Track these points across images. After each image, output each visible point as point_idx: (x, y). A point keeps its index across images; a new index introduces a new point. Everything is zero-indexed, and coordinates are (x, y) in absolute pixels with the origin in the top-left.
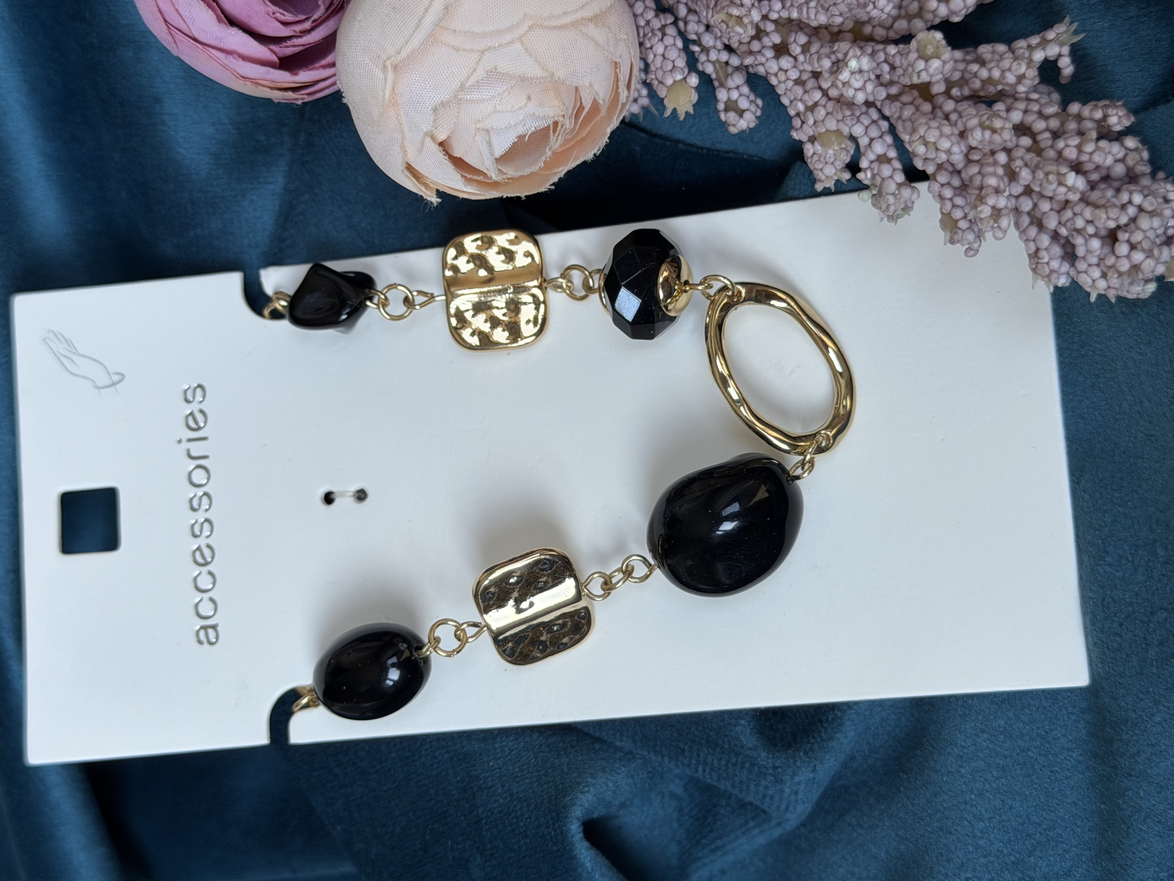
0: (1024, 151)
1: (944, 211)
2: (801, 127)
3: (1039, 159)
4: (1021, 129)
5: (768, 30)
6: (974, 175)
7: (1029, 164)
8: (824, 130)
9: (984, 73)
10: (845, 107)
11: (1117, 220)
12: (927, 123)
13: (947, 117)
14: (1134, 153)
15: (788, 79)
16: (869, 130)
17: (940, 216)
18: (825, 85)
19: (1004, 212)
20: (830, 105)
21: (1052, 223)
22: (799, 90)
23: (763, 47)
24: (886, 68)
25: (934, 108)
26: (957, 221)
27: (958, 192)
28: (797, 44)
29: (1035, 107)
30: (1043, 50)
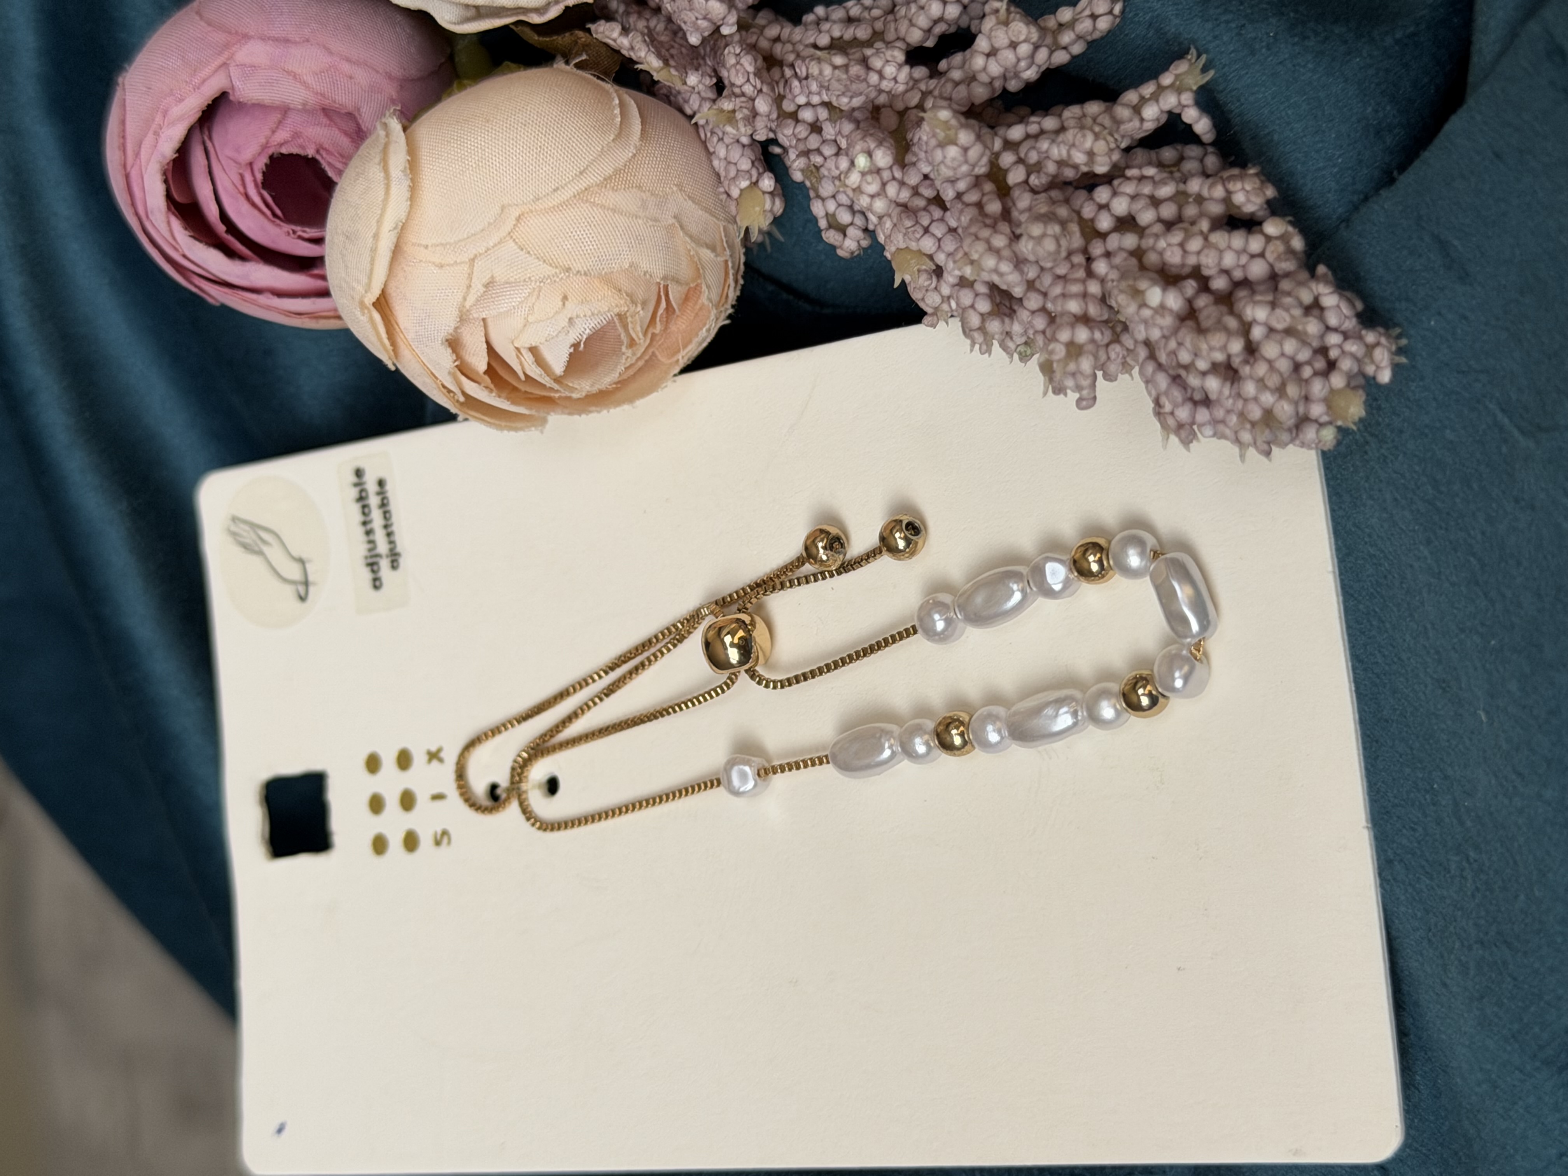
0: (1124, 255)
4: (1126, 224)
11: (1224, 348)
12: (978, 235)
14: (1278, 243)
16: (941, 243)
25: (1005, 209)
29: (1147, 189)
30: (1157, 101)
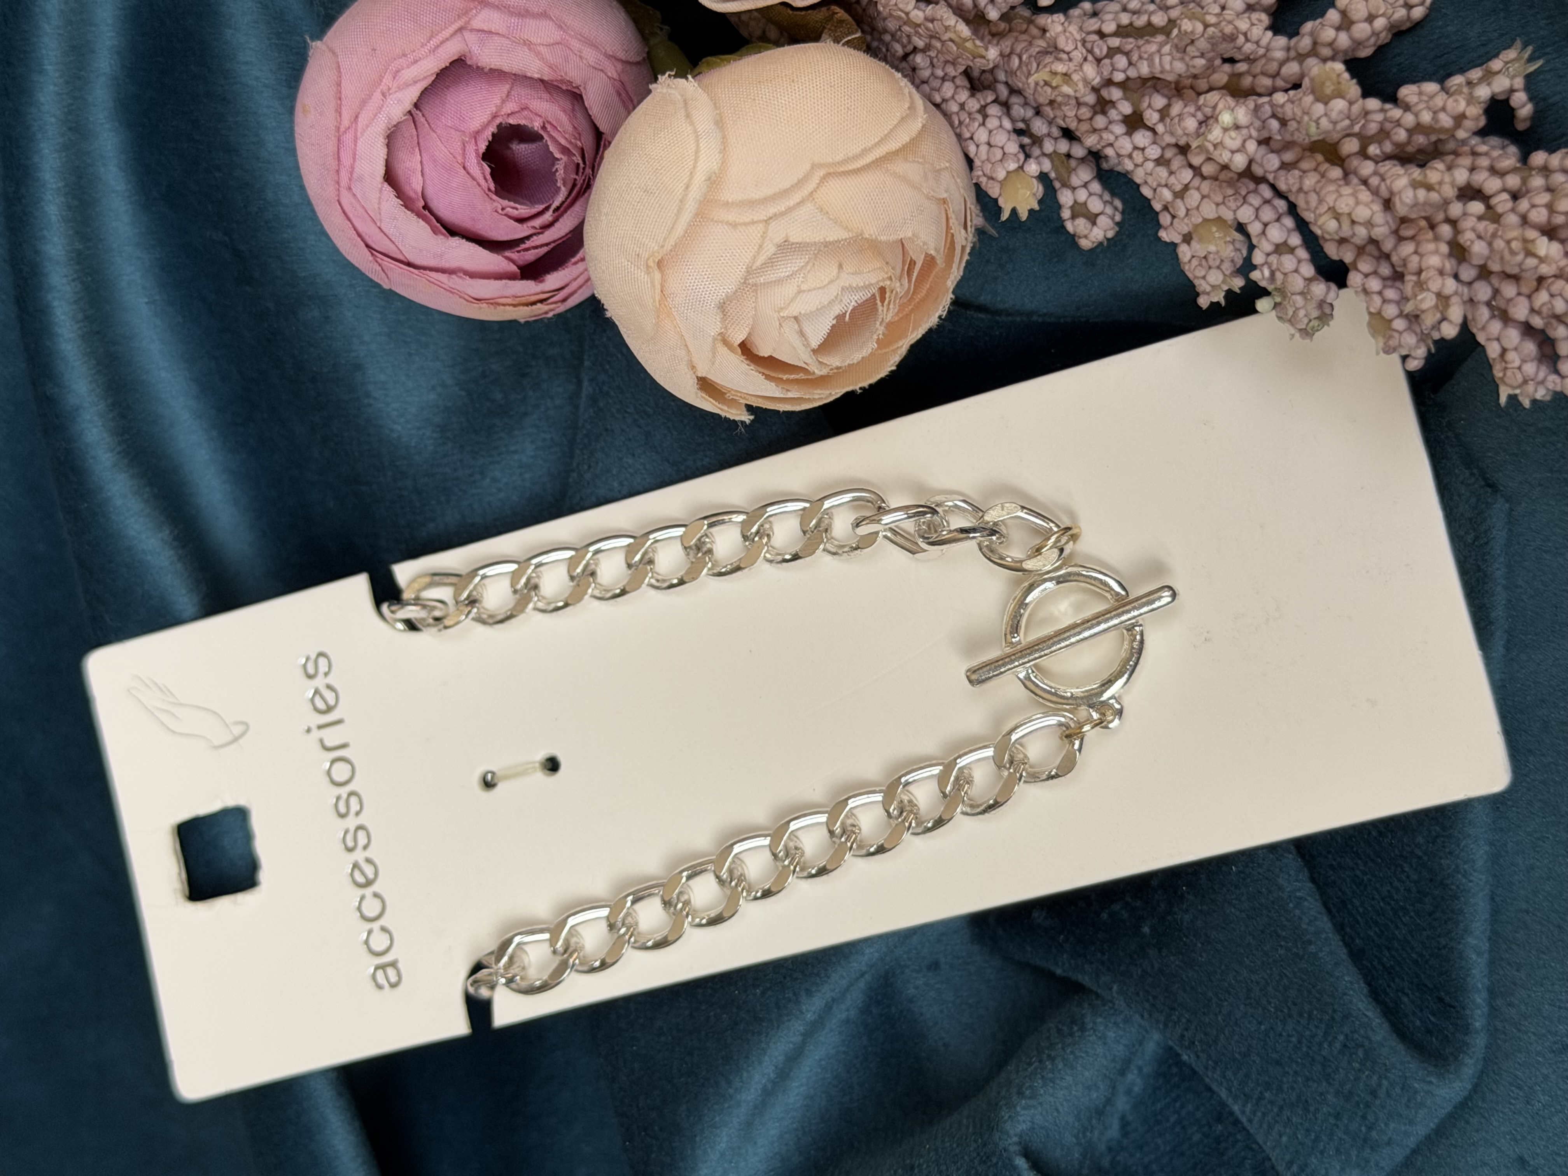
0: (1475, 219)
1: (1372, 310)
2: (1172, 224)
3: (1495, 226)
4: (1470, 193)
5: (1114, 99)
6: (1409, 256)
7: (1483, 234)
8: (1200, 220)
9: (1409, 119)
10: (1224, 184)
12: (1337, 191)
13: (1365, 182)
15: (1146, 160)
16: (1260, 213)
17: (1367, 318)
18: (1196, 161)
19: (1455, 300)
20: (1206, 186)
21: (1520, 311)
22: (1162, 172)
23: (1110, 122)
24: (1274, 124)
25: (1346, 174)
26: (1390, 321)
27: (1389, 283)
28: (1154, 110)
29: (1484, 162)
30: (1489, 84)
